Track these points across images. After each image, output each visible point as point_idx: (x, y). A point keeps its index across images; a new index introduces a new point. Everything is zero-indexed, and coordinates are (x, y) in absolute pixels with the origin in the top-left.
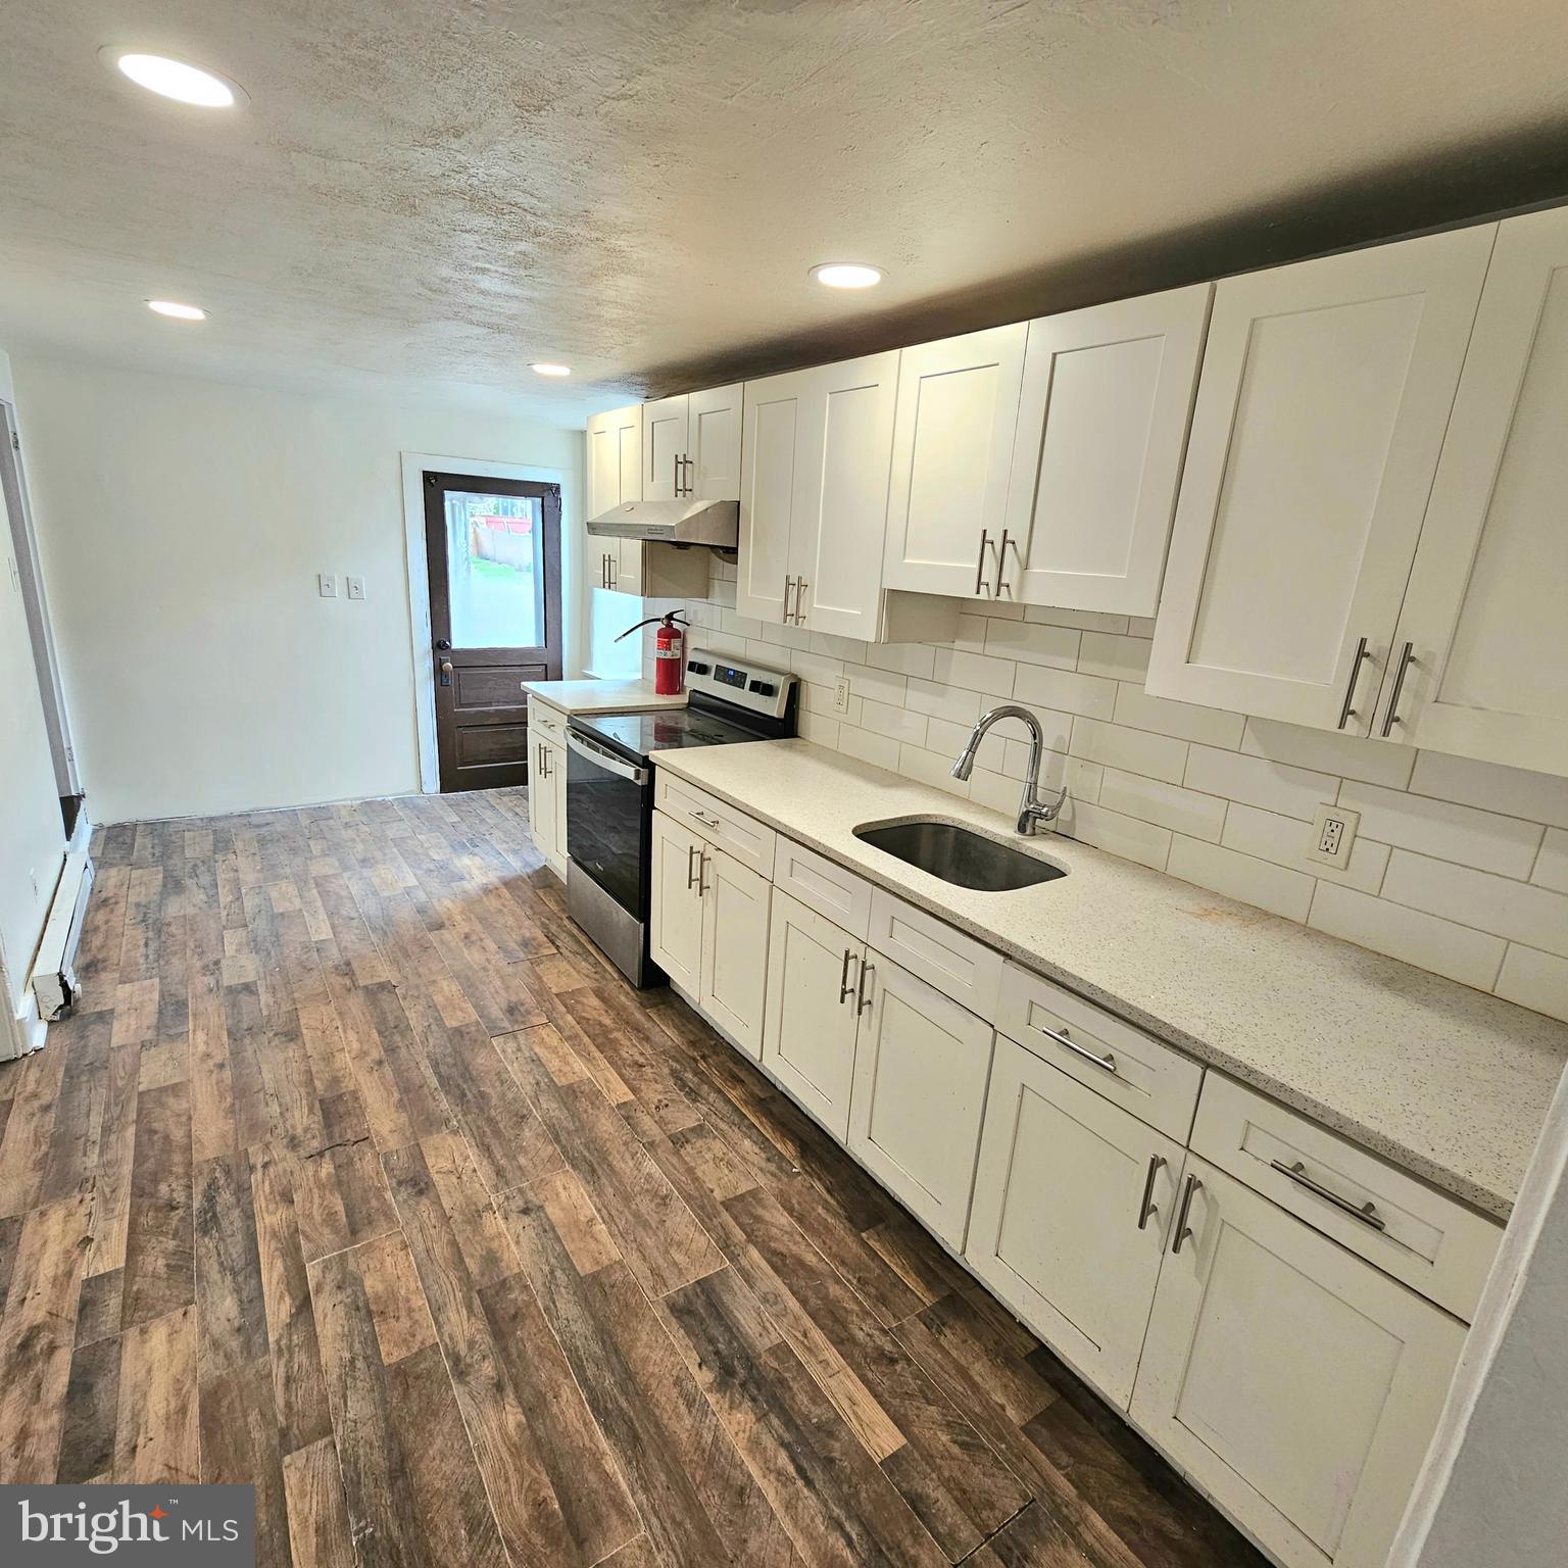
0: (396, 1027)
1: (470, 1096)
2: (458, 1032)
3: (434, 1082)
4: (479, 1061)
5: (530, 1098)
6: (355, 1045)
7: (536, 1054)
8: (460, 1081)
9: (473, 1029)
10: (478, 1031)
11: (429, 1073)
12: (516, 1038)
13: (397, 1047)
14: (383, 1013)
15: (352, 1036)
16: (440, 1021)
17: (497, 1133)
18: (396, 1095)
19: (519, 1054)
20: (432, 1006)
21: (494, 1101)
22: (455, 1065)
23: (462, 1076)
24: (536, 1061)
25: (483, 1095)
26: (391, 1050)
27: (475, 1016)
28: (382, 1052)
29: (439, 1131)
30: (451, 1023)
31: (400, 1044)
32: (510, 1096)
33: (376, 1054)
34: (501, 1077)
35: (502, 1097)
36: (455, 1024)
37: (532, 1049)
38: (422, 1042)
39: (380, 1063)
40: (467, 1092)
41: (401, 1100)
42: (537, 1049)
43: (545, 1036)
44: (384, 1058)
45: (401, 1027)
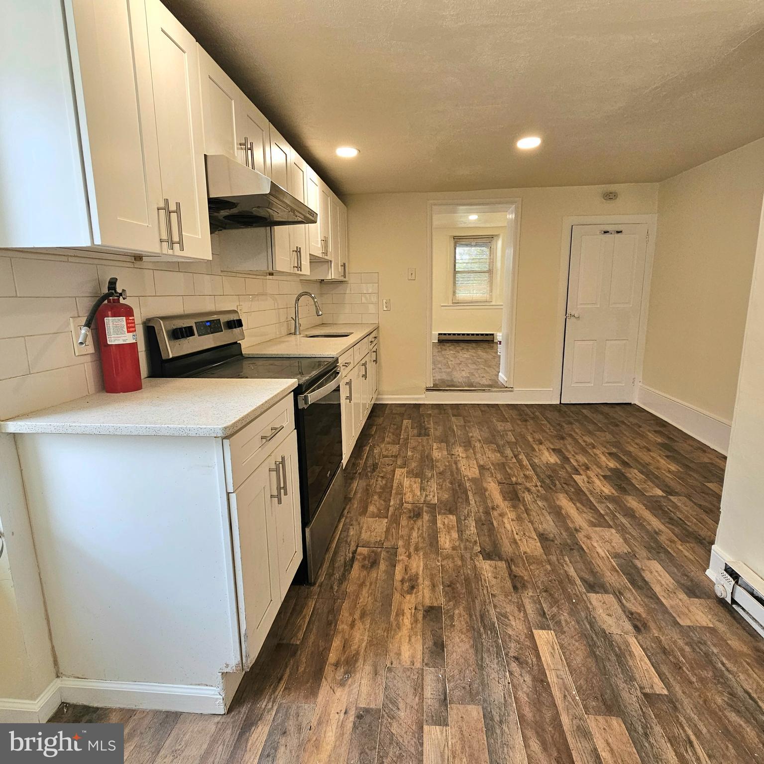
0: (483, 524)
1: (457, 484)
2: (451, 513)
3: (470, 494)
4: (447, 496)
5: (434, 478)
6: (506, 521)
7: (421, 492)
8: (458, 490)
9: (443, 511)
10: (441, 509)
11: (471, 497)
12: (425, 501)
13: (483, 513)
14: (490, 536)
15: (509, 527)
16: (459, 521)
17: (452, 472)
18: (487, 494)
19: (428, 494)
20: (460, 532)
21: (448, 481)
22: (458, 497)
23: (457, 492)
24: (422, 489)
25: (451, 483)
26: (487, 513)
27: (439, 517)
28: (491, 513)
29: (472, 478)
30: (453, 518)
31: (482, 515)
32: (441, 480)
33: (495, 514)
34: (440, 487)
35: (444, 480)
36: (451, 517)
37: (421, 494)
38: (471, 512)
39: (493, 508)
40: (457, 486)
41: (485, 492)
42: (419, 494)
43: (411, 498)
44: (491, 510)
45: (479, 523)
